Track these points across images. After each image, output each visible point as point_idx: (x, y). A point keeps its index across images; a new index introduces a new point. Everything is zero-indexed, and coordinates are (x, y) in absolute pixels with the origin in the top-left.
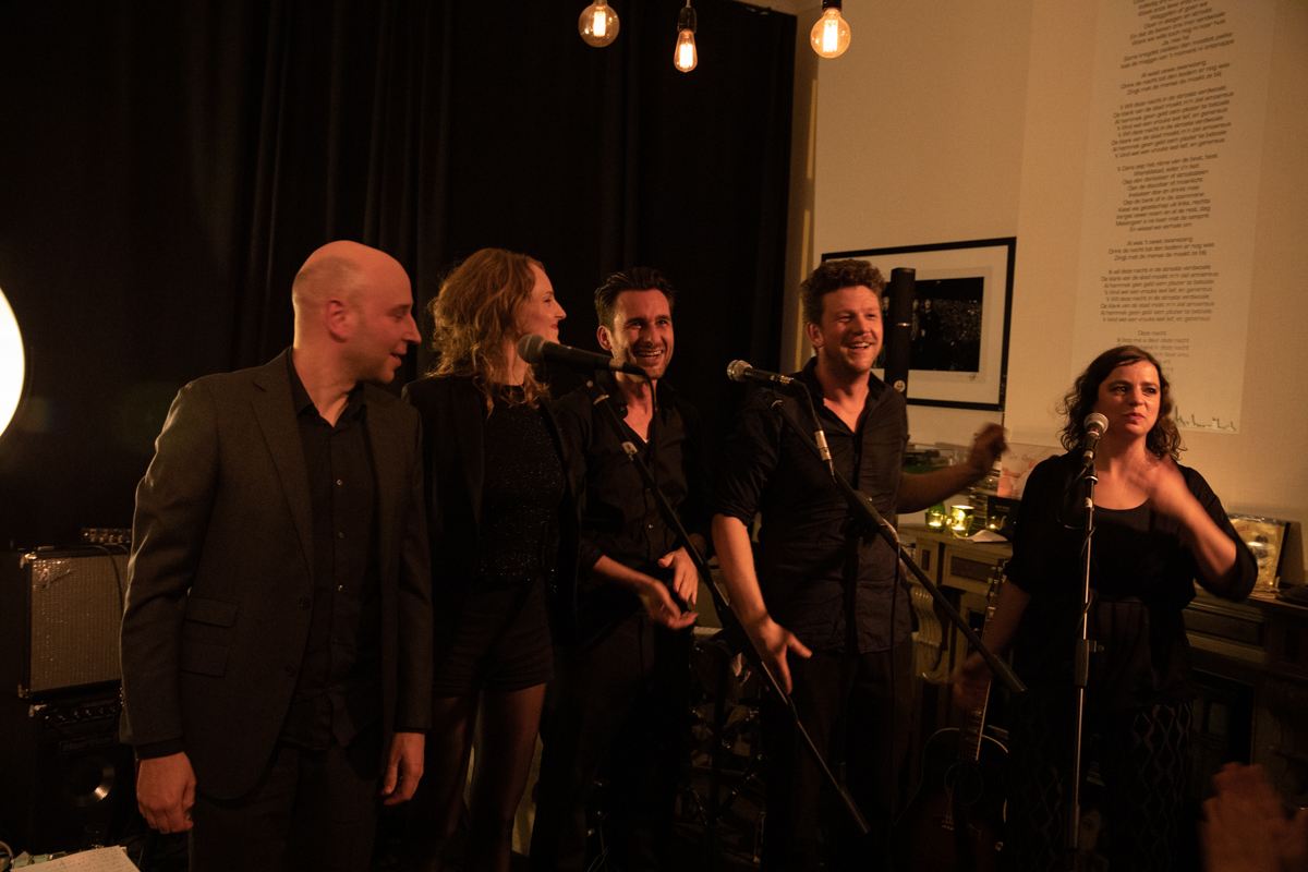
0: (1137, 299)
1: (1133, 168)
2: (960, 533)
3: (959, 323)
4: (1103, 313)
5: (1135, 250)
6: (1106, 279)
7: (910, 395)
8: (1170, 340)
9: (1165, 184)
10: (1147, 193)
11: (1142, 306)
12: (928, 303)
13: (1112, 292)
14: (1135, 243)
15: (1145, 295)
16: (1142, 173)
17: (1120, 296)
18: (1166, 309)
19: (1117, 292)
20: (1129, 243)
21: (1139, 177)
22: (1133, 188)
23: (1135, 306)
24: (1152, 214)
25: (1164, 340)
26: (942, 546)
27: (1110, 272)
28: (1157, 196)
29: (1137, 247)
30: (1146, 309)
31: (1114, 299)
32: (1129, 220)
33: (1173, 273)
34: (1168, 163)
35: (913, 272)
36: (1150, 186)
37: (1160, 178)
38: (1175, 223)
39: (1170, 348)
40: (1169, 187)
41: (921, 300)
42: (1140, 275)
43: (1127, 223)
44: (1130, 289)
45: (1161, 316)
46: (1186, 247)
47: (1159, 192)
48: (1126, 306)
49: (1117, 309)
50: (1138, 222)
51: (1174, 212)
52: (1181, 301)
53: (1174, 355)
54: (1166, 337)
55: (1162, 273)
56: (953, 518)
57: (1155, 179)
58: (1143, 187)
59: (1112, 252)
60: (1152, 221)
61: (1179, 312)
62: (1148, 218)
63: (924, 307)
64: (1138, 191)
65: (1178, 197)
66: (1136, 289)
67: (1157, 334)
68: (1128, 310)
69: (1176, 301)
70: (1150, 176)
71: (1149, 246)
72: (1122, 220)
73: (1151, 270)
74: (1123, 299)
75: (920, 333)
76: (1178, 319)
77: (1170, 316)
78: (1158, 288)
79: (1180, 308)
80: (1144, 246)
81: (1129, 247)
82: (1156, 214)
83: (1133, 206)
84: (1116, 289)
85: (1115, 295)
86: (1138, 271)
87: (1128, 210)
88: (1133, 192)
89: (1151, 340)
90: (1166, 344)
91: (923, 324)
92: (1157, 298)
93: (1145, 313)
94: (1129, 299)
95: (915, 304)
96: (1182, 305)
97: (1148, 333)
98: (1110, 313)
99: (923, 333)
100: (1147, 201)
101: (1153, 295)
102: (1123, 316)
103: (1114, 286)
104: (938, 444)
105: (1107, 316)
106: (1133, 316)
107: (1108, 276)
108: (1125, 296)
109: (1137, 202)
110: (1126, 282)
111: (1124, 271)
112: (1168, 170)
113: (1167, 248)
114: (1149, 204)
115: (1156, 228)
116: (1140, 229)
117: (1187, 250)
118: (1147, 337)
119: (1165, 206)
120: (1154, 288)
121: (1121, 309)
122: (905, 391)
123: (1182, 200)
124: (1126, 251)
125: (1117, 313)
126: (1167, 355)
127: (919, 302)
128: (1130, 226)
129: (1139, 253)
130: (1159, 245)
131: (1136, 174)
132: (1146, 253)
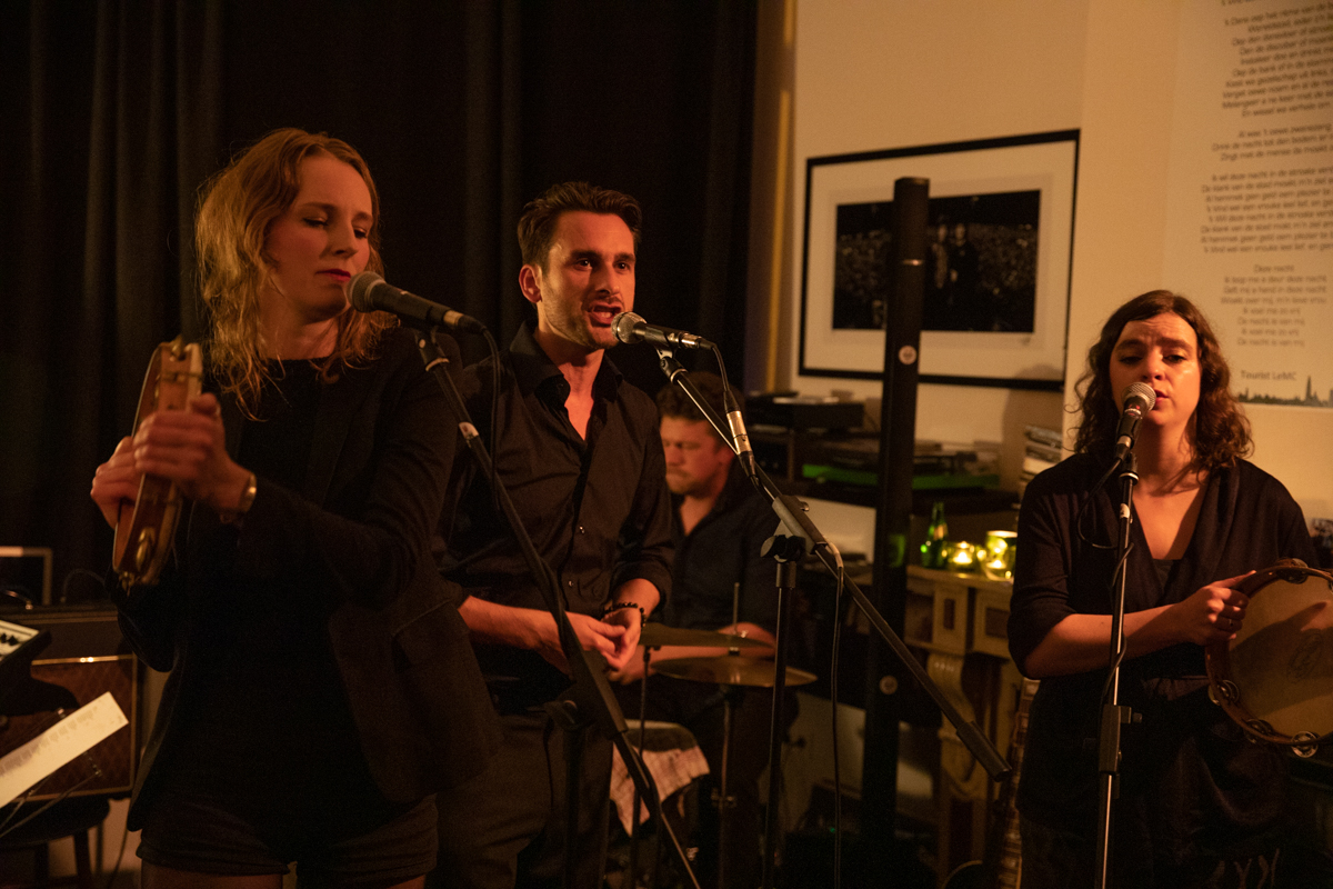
0: (1253, 218)
1: (1246, 20)
2: (996, 572)
3: (1004, 260)
4: (1204, 240)
5: (1249, 145)
6: (1208, 189)
7: (924, 369)
8: (1300, 279)
9: (1293, 45)
10: (1265, 59)
11: (1258, 228)
12: (960, 231)
13: (1217, 209)
14: (1250, 135)
15: (1263, 211)
16: (1258, 29)
17: (1229, 213)
18: (1293, 231)
19: (1224, 209)
20: (1242, 135)
21: (1255, 34)
22: (1247, 51)
23: (1249, 228)
24: (1272, 90)
25: (1291, 279)
26: (972, 592)
27: (1214, 178)
28: (1281, 62)
29: (1251, 140)
30: (1265, 233)
31: (1220, 219)
32: (1241, 99)
33: (1304, 177)
34: (1296, 12)
35: (925, 185)
36: (1271, 48)
37: (1285, 35)
38: (1305, 102)
39: (1300, 290)
40: (1297, 49)
41: (951, 226)
42: (1255, 181)
43: (1237, 105)
44: (1243, 203)
45: (1286, 242)
46: (1322, 138)
47: (1283, 57)
48: (1236, 229)
49: (1223, 234)
50: (1253, 103)
51: (1305, 86)
52: (1316, 219)
53: (1304, 301)
54: (1294, 274)
55: (1287, 178)
56: (988, 551)
57: (1277, 36)
58: (1260, 49)
59: (1217, 147)
60: (1273, 100)
61: (1312, 236)
62: (1267, 96)
63: (954, 237)
64: (1254, 55)
65: (1310, 64)
66: (1252, 202)
67: (1280, 269)
68: (1240, 234)
69: (1307, 220)
70: (1270, 32)
71: (1269, 138)
72: (1232, 100)
73: (1272, 174)
74: (1233, 219)
75: (949, 275)
76: (1311, 247)
77: (1300, 242)
78: (1281, 201)
79: (1313, 231)
80: (1262, 138)
81: (1241, 141)
82: (1279, 89)
83: (1248, 77)
84: (1223, 204)
85: (1221, 213)
86: (1255, 176)
87: (1239, 84)
88: (1246, 57)
89: (1273, 280)
90: (1295, 285)
91: (954, 260)
92: (1281, 216)
93: (1263, 238)
94: (1241, 218)
95: (942, 232)
96: (1315, 225)
97: (1268, 269)
98: (1215, 240)
99: (954, 276)
100: (1266, 70)
101: (1275, 211)
102: (1232, 245)
103: (1220, 199)
104: (977, 443)
105: (1210, 245)
106: (1247, 244)
107: (1211, 184)
108: (1236, 213)
109: (1253, 71)
110: (1236, 193)
111: (1234, 177)
112: (1297, 23)
113: (1295, 140)
114: (1270, 74)
115: (1279, 110)
116: (1256, 113)
117: (1323, 143)
118: (1267, 275)
119: (1292, 77)
120: (1277, 200)
121: (1231, 234)
122: (916, 364)
123: (1315, 68)
124: (1236, 146)
125: (1223, 239)
126: (1295, 301)
127: (949, 229)
128: (1241, 109)
129: (1255, 150)
130: (1283, 136)
131: (1252, 29)
132: (1264, 149)
